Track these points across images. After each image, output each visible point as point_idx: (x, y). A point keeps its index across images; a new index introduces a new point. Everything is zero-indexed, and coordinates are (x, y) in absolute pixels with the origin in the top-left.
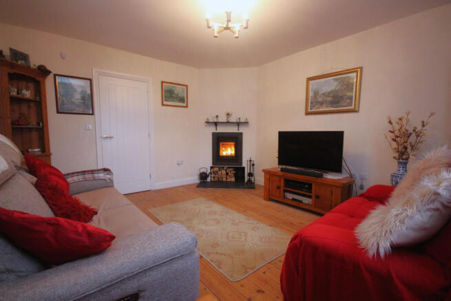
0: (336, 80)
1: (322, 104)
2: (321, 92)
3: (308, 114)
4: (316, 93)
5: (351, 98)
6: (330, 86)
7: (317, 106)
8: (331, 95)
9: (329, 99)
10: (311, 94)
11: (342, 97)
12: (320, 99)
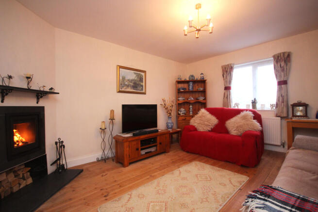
0: (135, 73)
1: (128, 86)
2: (127, 79)
3: (120, 92)
4: (124, 78)
5: (142, 86)
6: (131, 76)
7: (125, 88)
8: (133, 82)
9: (132, 84)
10: (121, 78)
11: (138, 84)
12: (126, 83)
